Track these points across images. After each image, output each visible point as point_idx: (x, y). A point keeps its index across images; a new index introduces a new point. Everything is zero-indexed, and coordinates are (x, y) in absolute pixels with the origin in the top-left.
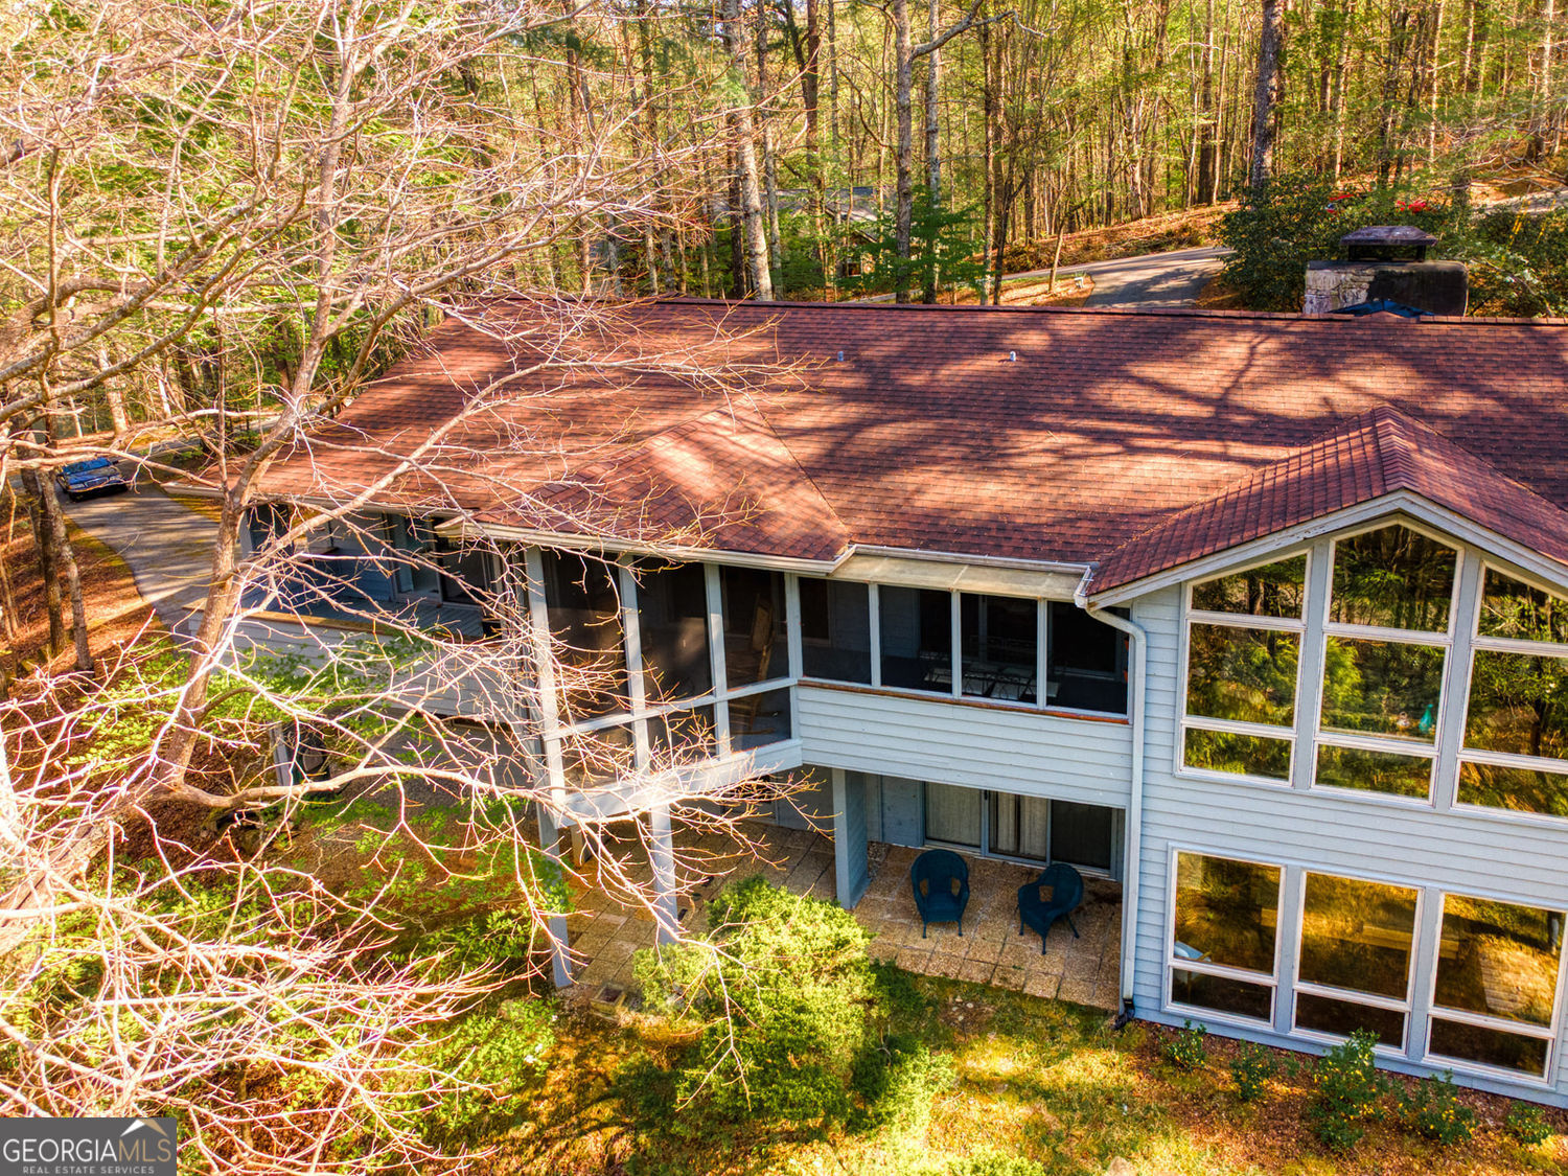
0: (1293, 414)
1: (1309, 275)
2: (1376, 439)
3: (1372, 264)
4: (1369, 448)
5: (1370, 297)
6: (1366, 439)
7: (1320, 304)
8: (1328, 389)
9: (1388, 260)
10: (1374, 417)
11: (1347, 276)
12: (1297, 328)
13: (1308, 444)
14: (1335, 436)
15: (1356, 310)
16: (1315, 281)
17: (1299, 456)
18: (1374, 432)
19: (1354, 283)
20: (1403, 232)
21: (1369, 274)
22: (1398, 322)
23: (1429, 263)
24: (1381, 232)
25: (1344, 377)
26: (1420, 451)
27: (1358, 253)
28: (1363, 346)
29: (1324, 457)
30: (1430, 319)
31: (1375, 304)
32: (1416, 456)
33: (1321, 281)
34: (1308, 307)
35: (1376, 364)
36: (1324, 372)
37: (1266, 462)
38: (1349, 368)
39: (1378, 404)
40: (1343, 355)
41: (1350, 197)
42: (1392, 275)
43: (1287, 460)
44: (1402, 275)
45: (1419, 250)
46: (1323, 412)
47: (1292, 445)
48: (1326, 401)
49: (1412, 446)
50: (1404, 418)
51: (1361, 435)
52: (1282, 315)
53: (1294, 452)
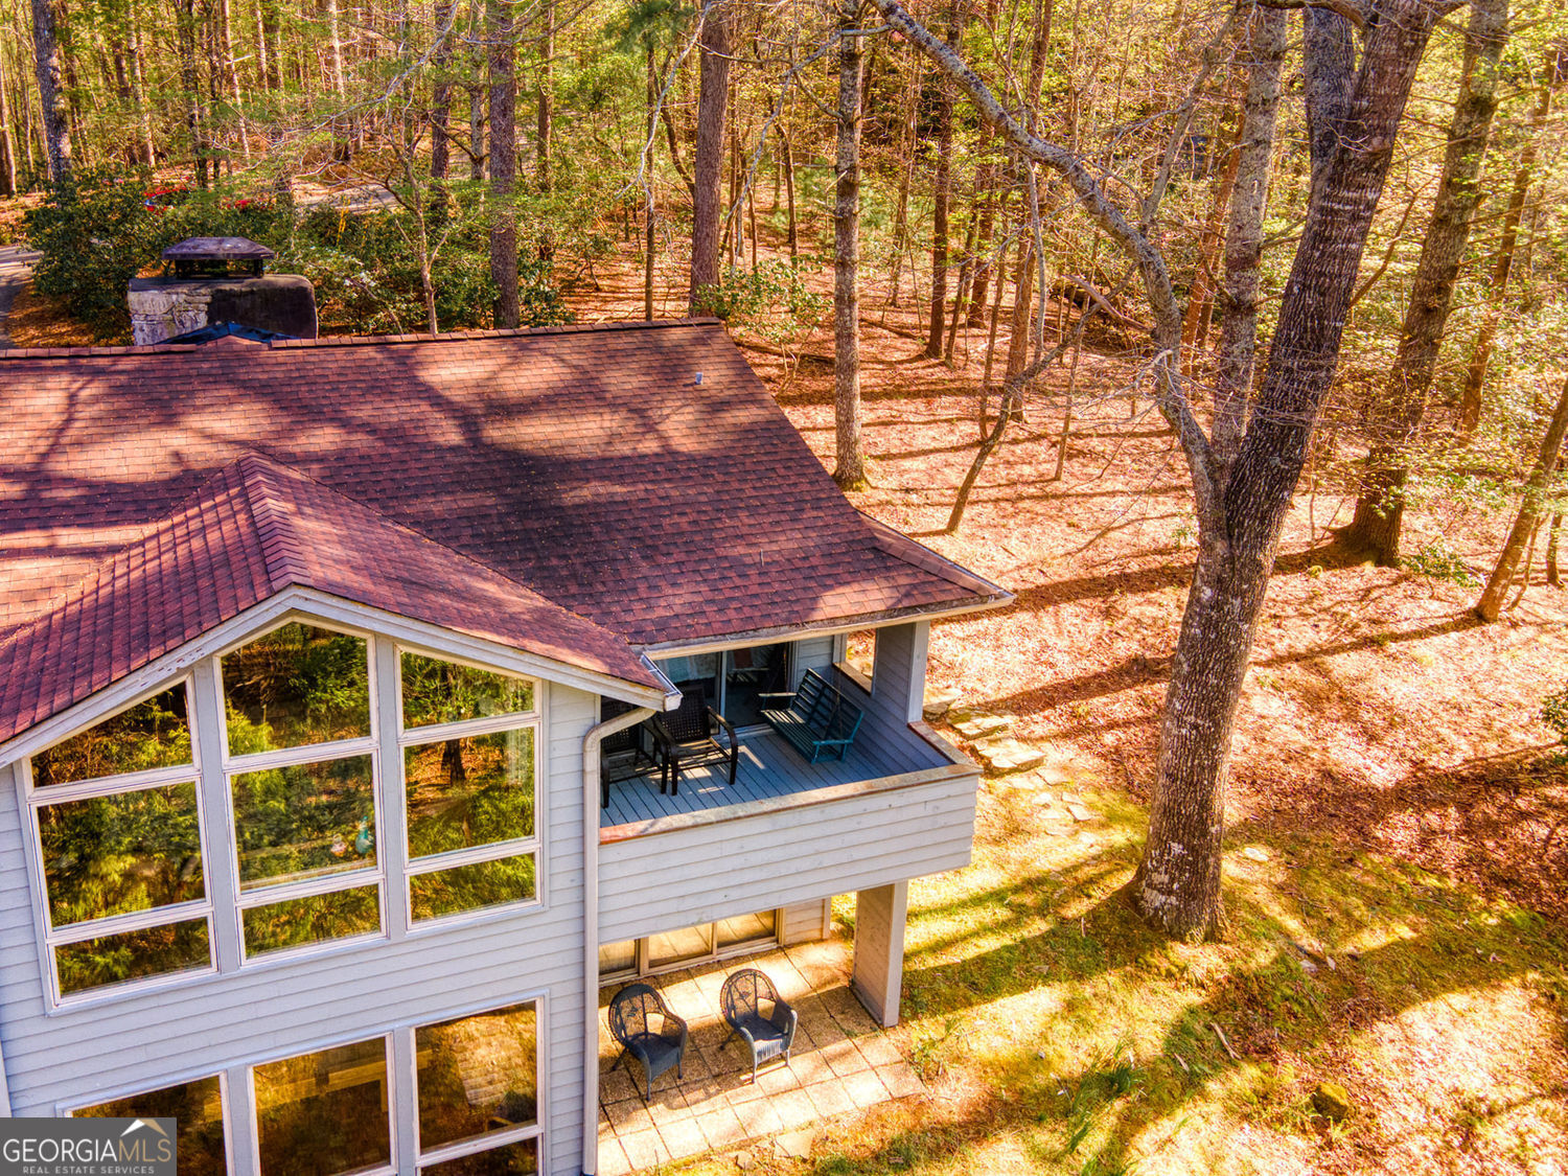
0: (141, 479)
1: (132, 297)
2: (248, 504)
3: (206, 282)
4: (242, 518)
5: (211, 320)
6: (237, 505)
7: (153, 331)
8: (176, 440)
9: (225, 276)
10: (241, 471)
11: (179, 295)
12: (126, 364)
13: (166, 517)
14: (198, 502)
15: (197, 337)
16: (142, 304)
17: (157, 535)
18: (244, 493)
19: (191, 306)
20: (233, 245)
21: (204, 295)
22: (249, 349)
23: (268, 277)
24: (209, 245)
25: (195, 421)
26: (300, 513)
27: (190, 270)
28: (211, 380)
29: (189, 535)
30: (283, 343)
31: (217, 328)
32: (298, 521)
33: (149, 305)
34: (139, 337)
35: (230, 402)
36: (168, 419)
37: (114, 550)
38: (198, 409)
39: (242, 453)
40: (191, 394)
41: (169, 196)
42: (231, 293)
43: (142, 543)
44: (241, 295)
45: (255, 265)
46: (175, 470)
47: (146, 521)
48: (177, 456)
49: (291, 507)
50: (275, 468)
51: (229, 501)
52: (106, 351)
53: (149, 529)
